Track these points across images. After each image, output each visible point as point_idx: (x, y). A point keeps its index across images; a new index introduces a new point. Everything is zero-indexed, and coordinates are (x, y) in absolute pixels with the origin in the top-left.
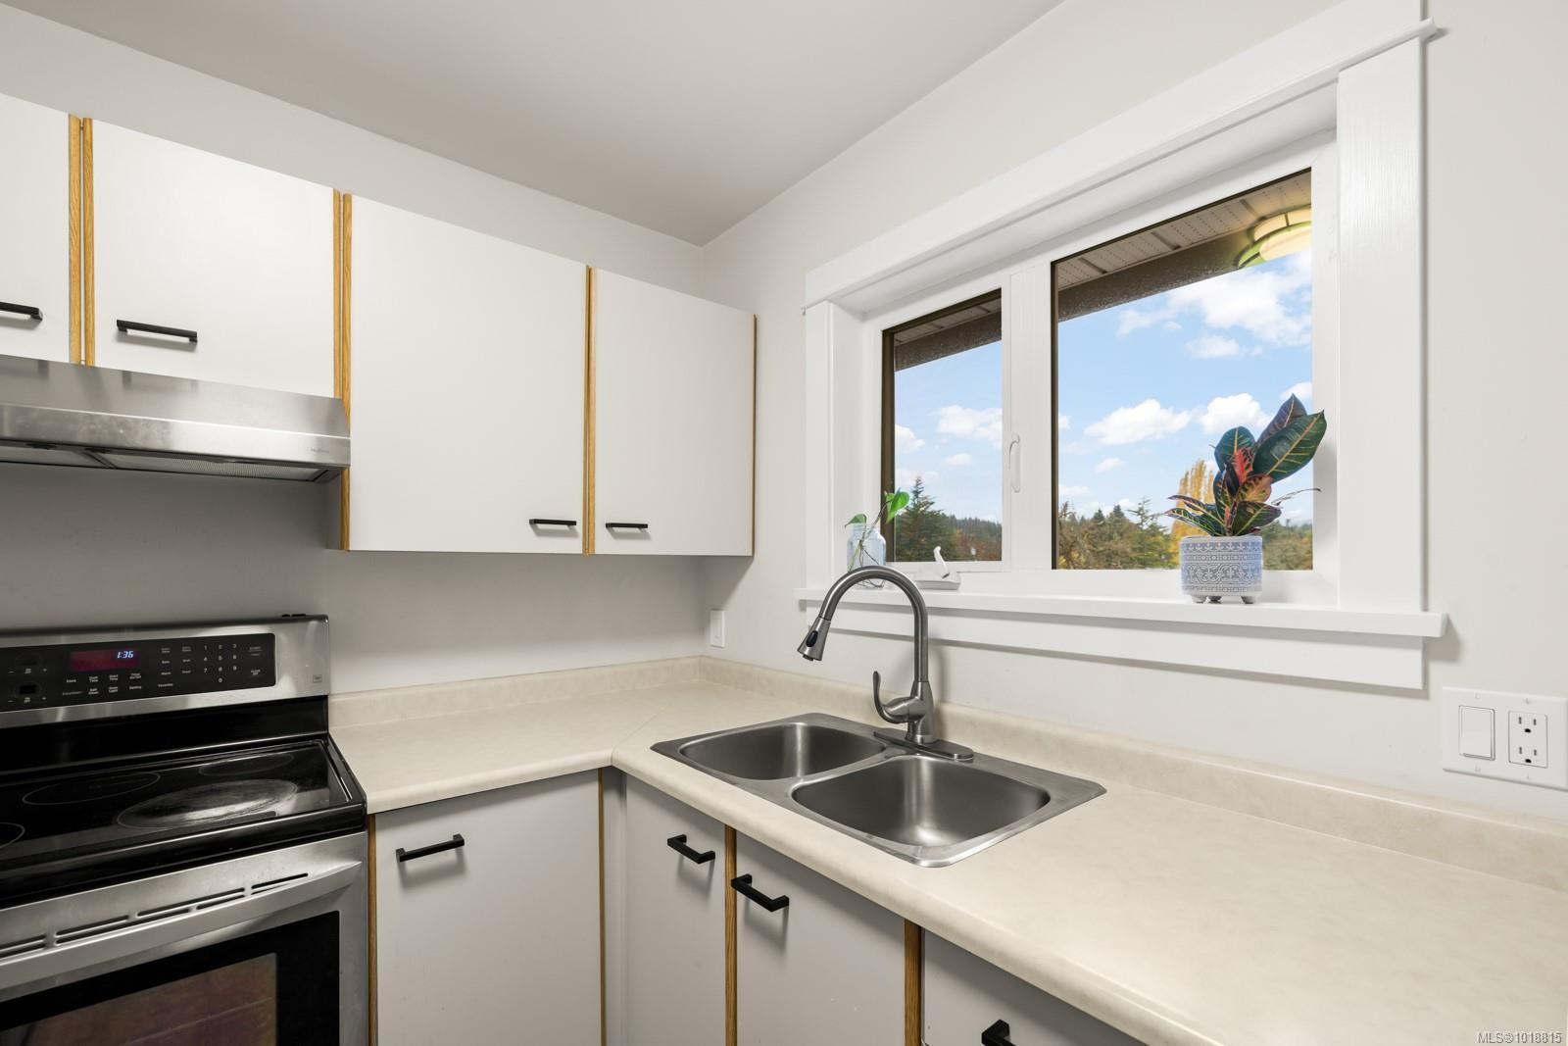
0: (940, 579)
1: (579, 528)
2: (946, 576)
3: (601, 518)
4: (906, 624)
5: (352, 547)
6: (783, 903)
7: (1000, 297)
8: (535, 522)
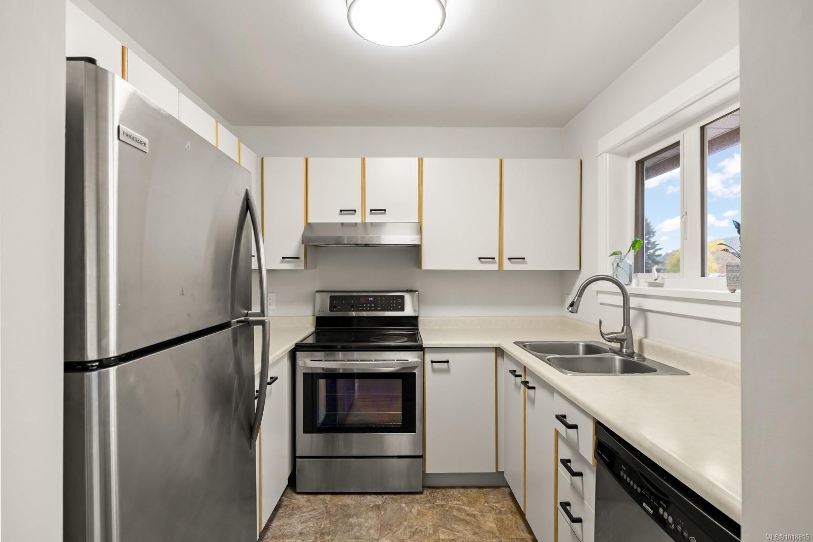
0: (653, 281)
1: (497, 259)
2: (656, 280)
3: (506, 255)
4: (619, 300)
5: (423, 269)
6: (534, 388)
7: (679, 145)
8: (480, 258)
